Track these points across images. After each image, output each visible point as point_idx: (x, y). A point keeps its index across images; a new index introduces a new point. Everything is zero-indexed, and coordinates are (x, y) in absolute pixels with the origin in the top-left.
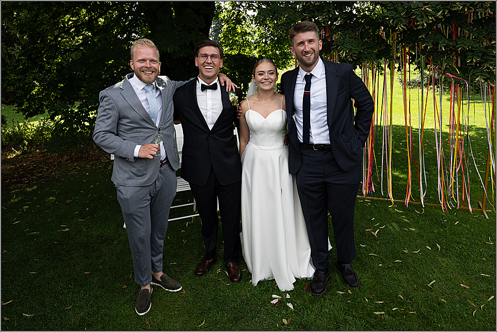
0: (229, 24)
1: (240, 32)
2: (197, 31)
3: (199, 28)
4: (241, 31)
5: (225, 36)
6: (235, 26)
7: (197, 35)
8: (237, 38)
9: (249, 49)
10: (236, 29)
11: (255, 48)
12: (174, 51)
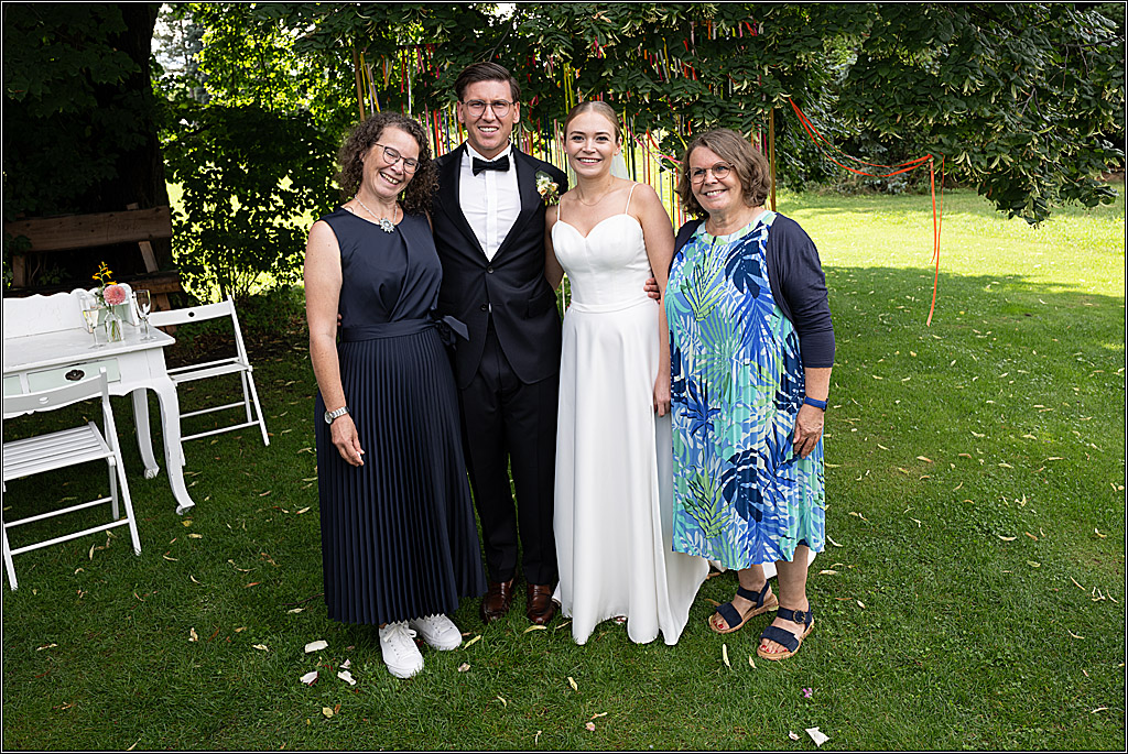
0: (220, 24)
1: (253, 47)
2: (104, 43)
3: (107, 33)
4: (257, 46)
5: (212, 60)
6: (238, 32)
7: (103, 55)
8: (247, 65)
9: (285, 91)
10: (243, 38)
11: (304, 89)
12: (29, 95)
